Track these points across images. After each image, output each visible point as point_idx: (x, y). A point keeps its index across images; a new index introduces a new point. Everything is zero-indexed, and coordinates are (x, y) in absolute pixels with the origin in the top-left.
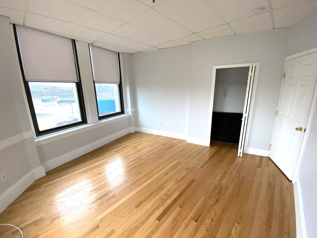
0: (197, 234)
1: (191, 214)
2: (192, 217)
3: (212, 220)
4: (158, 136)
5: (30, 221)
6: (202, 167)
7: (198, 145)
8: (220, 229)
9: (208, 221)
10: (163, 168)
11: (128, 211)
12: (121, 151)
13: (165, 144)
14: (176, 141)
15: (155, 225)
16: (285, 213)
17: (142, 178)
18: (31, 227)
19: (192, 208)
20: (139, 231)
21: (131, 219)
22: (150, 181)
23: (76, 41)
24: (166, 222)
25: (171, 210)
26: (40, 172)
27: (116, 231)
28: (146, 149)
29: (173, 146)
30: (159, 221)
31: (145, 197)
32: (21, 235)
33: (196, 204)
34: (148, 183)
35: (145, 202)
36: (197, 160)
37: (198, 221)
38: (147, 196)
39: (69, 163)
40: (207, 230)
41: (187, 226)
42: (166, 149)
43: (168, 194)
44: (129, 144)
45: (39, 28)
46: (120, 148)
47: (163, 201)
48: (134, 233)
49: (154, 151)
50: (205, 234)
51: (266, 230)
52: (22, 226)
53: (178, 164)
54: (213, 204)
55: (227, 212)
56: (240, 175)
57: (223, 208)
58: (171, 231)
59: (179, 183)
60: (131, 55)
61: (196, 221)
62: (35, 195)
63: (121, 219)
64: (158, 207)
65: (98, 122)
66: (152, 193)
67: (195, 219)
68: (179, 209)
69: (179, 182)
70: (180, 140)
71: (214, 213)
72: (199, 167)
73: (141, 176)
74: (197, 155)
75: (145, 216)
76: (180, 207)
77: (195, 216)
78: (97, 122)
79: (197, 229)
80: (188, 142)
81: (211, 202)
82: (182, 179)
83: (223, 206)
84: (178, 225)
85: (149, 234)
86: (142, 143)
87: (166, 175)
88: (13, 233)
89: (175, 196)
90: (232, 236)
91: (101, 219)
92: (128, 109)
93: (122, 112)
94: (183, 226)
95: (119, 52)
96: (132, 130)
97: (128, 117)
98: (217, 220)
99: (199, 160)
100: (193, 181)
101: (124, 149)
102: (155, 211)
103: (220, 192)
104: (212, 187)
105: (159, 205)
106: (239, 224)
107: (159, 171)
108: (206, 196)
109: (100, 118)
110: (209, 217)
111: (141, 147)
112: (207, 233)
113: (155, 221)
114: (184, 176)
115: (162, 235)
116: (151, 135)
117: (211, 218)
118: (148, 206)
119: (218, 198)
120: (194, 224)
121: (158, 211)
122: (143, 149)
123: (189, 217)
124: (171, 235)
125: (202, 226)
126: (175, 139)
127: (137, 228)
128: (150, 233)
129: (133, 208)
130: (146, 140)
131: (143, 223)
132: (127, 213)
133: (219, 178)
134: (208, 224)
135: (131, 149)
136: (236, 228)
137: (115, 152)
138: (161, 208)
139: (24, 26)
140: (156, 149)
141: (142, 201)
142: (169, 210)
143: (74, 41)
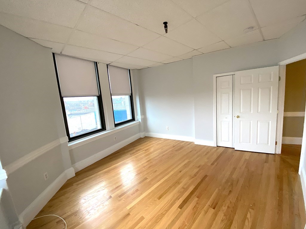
0: (216, 218)
1: (209, 203)
2: (209, 205)
3: (228, 207)
4: (166, 140)
5: (70, 213)
6: (212, 164)
7: (205, 146)
8: (237, 214)
9: (224, 208)
10: (177, 166)
11: (152, 202)
12: (135, 153)
13: (174, 147)
14: (184, 143)
15: (178, 212)
16: (294, 199)
17: (159, 175)
18: (72, 217)
19: (209, 198)
20: (165, 217)
21: (156, 208)
22: (166, 178)
23: (98, 63)
24: (187, 210)
25: (190, 200)
26: (70, 173)
27: (145, 217)
28: (157, 151)
29: (182, 148)
30: (181, 209)
31: (165, 190)
32: (65, 224)
33: (211, 195)
34: (165, 179)
35: (166, 195)
36: (207, 159)
37: (216, 208)
38: (167, 189)
39: (92, 165)
40: (224, 215)
41: (206, 212)
42: (177, 151)
43: (185, 187)
44: (142, 148)
45: (71, 55)
46: (134, 151)
47: (182, 193)
48: (162, 218)
49: (166, 152)
50: (224, 219)
51: (278, 213)
52: (64, 216)
53: (189, 163)
54: (227, 194)
55: (240, 200)
56: (249, 170)
57: (236, 197)
58: (193, 217)
59: (193, 179)
60: (140, 71)
61: (214, 208)
62: (70, 192)
63: (147, 208)
64: (178, 198)
65: (115, 129)
66: (170, 187)
67: (213, 207)
68: (196, 199)
69: (193, 177)
70: (187, 142)
71: (229, 202)
72: (209, 164)
73: (157, 173)
74: (206, 154)
75: (168, 206)
76: (197, 197)
77: (213, 204)
78: (113, 129)
79: (215, 215)
80: (195, 143)
81: (225, 193)
82: (195, 175)
83: (237, 195)
84: (198, 212)
85: (174, 220)
86: (153, 146)
87: (180, 172)
88: (57, 222)
89: (191, 189)
90: (248, 219)
91: (130, 209)
92: (138, 116)
93: (133, 119)
94: (203, 212)
95: (129, 69)
96: (142, 135)
97: (138, 124)
98: (233, 207)
99: (208, 158)
100: (206, 176)
101: (138, 152)
102: (176, 201)
103: (232, 184)
104: (224, 181)
105: (179, 196)
106: (253, 209)
107: (173, 169)
108: (220, 188)
109: (116, 125)
110: (225, 205)
111: (153, 149)
112: (225, 217)
113: (177, 209)
114: (197, 173)
115: (186, 220)
116: (160, 139)
117: (227, 205)
118: (169, 197)
119: (231, 190)
120: (212, 211)
121: (178, 201)
122: (154, 151)
123: (207, 205)
124: (193, 219)
125: (220, 213)
126: (183, 142)
127: (163, 215)
128: (175, 218)
129: (156, 199)
130: (156, 143)
131: (167, 211)
132: (151, 203)
133: (229, 173)
134: (225, 210)
135: (144, 151)
136: (250, 213)
137: (130, 154)
138: (180, 199)
139: (61, 54)
140: (166, 151)
141: (163, 193)
142: (188, 200)
143: (96, 64)
